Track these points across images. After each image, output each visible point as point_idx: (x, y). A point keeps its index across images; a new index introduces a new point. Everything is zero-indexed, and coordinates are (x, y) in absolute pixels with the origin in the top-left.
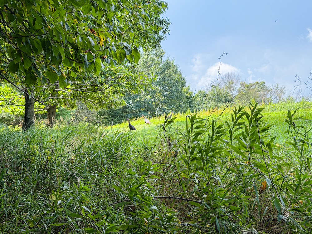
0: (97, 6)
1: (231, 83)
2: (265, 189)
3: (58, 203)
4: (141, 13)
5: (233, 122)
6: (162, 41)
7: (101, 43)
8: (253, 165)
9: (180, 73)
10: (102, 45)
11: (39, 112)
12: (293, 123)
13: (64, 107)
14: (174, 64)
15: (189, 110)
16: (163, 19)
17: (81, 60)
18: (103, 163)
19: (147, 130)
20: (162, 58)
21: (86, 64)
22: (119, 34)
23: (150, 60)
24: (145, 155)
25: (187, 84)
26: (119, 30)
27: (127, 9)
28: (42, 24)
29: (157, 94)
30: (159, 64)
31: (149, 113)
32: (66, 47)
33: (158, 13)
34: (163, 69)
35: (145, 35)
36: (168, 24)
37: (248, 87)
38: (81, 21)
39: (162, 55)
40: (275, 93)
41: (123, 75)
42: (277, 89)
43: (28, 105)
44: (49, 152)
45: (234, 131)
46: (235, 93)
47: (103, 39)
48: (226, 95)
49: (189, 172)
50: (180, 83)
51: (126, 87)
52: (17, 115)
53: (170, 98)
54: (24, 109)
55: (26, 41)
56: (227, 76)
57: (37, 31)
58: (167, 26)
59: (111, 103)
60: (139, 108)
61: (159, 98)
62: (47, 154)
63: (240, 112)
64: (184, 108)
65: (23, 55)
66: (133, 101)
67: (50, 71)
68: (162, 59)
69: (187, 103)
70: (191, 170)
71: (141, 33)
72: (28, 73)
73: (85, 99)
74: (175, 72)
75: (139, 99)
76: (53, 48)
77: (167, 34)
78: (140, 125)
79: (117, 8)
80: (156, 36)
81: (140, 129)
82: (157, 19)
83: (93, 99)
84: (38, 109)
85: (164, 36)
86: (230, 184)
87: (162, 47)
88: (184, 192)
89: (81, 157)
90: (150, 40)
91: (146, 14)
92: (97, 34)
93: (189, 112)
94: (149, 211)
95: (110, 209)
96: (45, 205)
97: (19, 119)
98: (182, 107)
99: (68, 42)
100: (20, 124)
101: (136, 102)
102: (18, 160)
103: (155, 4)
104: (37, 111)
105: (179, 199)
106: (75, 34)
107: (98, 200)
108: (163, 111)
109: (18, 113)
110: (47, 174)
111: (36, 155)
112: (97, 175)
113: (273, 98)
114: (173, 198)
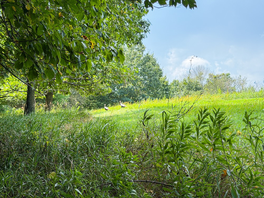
0: (89, 15)
1: (201, 74)
2: (226, 176)
3: (55, 186)
4: (126, 17)
5: (199, 120)
6: (143, 39)
7: (92, 47)
9: (158, 65)
10: (92, 49)
11: (39, 97)
12: (249, 123)
13: (59, 93)
14: (153, 57)
15: (165, 96)
16: (144, 20)
17: (75, 61)
18: (92, 148)
19: (129, 114)
20: (144, 52)
21: (79, 64)
22: (107, 39)
23: (133, 54)
24: (127, 141)
25: (164, 75)
26: (107, 36)
27: (114, 15)
28: (43, 31)
29: (138, 82)
30: (140, 57)
31: (131, 99)
32: (63, 50)
33: (140, 16)
34: (144, 62)
35: (129, 35)
36: (149, 25)
37: (215, 78)
38: (76, 26)
39: (143, 49)
40: (238, 83)
41: (110, 68)
42: (240, 80)
43: (30, 92)
44: (47, 137)
45: (200, 129)
46: (204, 82)
47: (94, 44)
48: (197, 84)
49: (163, 163)
50: (158, 74)
51: (112, 78)
52: (20, 99)
53: (149, 86)
54: (26, 95)
55: (30, 45)
56: (198, 68)
57: (39, 37)
58: (148, 27)
59: (99, 91)
60: (123, 94)
61: (140, 86)
62: (46, 139)
63: (206, 113)
64: (161, 94)
65: (27, 57)
66: (118, 88)
67: (49, 69)
68: (143, 53)
69: (164, 90)
70: (164, 161)
71: (126, 33)
72: (31, 70)
74: (154, 64)
75: (123, 87)
76: (52, 51)
77: (147, 33)
80: (138, 35)
81: (123, 112)
82: (139, 20)
83: (84, 87)
84: (38, 94)
85: (145, 34)
86: (197, 171)
87: (143, 44)
88: (159, 176)
89: (74, 142)
90: (133, 39)
91: (130, 19)
92: (89, 39)
93: (165, 98)
94: (129, 195)
95: (97, 191)
96: (44, 184)
97: (22, 102)
98: (159, 94)
99: (65, 46)
100: (23, 107)
101: (120, 90)
102: (21, 143)
103: (138, 10)
104: (37, 96)
105: (154, 183)
106: (70, 39)
107: (87, 182)
108: (143, 97)
109: (21, 97)
110: (46, 156)
111: (37, 139)
112: (87, 159)
113: (236, 87)
114: (149, 182)
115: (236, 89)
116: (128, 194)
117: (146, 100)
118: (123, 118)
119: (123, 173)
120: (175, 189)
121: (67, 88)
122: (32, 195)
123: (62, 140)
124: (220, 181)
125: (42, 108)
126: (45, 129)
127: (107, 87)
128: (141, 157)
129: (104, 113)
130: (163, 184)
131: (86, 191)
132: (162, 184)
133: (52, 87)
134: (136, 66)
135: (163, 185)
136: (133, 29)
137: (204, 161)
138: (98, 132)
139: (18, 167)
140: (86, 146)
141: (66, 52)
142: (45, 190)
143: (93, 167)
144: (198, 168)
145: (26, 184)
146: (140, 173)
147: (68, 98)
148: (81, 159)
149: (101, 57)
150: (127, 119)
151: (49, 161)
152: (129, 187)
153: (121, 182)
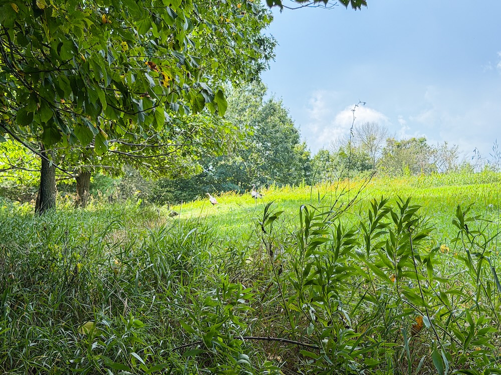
0: (160, 22)
1: (371, 139)
2: (421, 328)
3: (93, 348)
4: (230, 30)
5: (371, 222)
6: (262, 71)
7: (166, 84)
8: (402, 295)
9: (291, 122)
10: (166, 87)
11: (63, 181)
12: (465, 227)
13: (102, 174)
14: (282, 107)
15: (303, 181)
16: (264, 36)
17: (133, 110)
18: (164, 277)
19: (236, 214)
20: (263, 97)
21: (140, 117)
22: (194, 68)
23: (243, 100)
24: (232, 264)
25: (301, 140)
26: (195, 63)
27: (208, 25)
28: (72, 52)
29: (253, 154)
30: (256, 107)
31: (240, 185)
32: (110, 89)
33: (257, 29)
34: (263, 115)
35: (236, 63)
36: (273, 45)
37: (398, 146)
38: (135, 44)
39: (262, 92)
40: (442, 156)
41: (199, 126)
42: (446, 150)
43: (46, 171)
44: (79, 255)
45: (373, 238)
46: (378, 155)
47: (169, 78)
48: (364, 158)
49: (301, 303)
50: (290, 138)
51: (203, 146)
52: (28, 186)
53: (274, 162)
54: (38, 177)
55: (45, 78)
56: (366, 127)
57: (63, 63)
58: (271, 48)
59: (179, 169)
60: (224, 177)
61: (255, 161)
62: (75, 258)
63: (383, 207)
64: (295, 177)
65: (40, 101)
66: (214, 165)
67: (82, 126)
68: (261, 99)
69: (301, 169)
70: (304, 300)
71: (230, 59)
72: (48, 127)
73: (137, 162)
74: (283, 120)
75: (223, 162)
76: (88, 90)
77: (271, 61)
78: (225, 206)
79: (193, 23)
80: (253, 64)
82: (255, 36)
83: (149, 163)
84: (62, 176)
85: (267, 63)
86: (365, 320)
87: (262, 81)
88: (293, 329)
89: (130, 265)
90: (243, 71)
91: (238, 33)
92: (160, 70)
93: (303, 184)
94: (236, 365)
95: (175, 357)
96: (71, 344)
97: (31, 190)
98: (293, 176)
99: (113, 81)
100: (33, 200)
101: (220, 167)
102: (29, 267)
103: (253, 16)
104: (60, 180)
105: (284, 341)
106: (123, 67)
107: (155, 340)
108: (263, 182)
109: (29, 181)
110: (76, 292)
111: (58, 260)
112: (154, 297)
113: (438, 164)
114: (274, 340)
115: (437, 168)
116: (234, 361)
117: (267, 188)
118: (223, 222)
119: (223, 322)
120: (325, 352)
121: (118, 164)
122: (49, 366)
123: (108, 261)
124: (410, 339)
125: (69, 203)
126: (74, 241)
127: (194, 161)
128: (258, 293)
129: (189, 212)
130: (300, 344)
131: (153, 357)
132: (298, 344)
133: (88, 162)
134: (249, 124)
135: (300, 346)
136: (243, 52)
137: (379, 300)
138: (177, 246)
139: (22, 313)
140: (153, 272)
141: (116, 93)
142: (73, 356)
143: (167, 313)
144: (367, 313)
145: (37, 345)
146: (255, 324)
147: (119, 184)
148: (143, 297)
149: (182, 104)
150: (230, 222)
151: (81, 300)
152: (236, 349)
153: (221, 340)
